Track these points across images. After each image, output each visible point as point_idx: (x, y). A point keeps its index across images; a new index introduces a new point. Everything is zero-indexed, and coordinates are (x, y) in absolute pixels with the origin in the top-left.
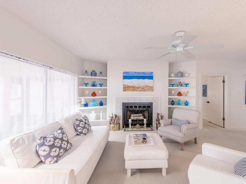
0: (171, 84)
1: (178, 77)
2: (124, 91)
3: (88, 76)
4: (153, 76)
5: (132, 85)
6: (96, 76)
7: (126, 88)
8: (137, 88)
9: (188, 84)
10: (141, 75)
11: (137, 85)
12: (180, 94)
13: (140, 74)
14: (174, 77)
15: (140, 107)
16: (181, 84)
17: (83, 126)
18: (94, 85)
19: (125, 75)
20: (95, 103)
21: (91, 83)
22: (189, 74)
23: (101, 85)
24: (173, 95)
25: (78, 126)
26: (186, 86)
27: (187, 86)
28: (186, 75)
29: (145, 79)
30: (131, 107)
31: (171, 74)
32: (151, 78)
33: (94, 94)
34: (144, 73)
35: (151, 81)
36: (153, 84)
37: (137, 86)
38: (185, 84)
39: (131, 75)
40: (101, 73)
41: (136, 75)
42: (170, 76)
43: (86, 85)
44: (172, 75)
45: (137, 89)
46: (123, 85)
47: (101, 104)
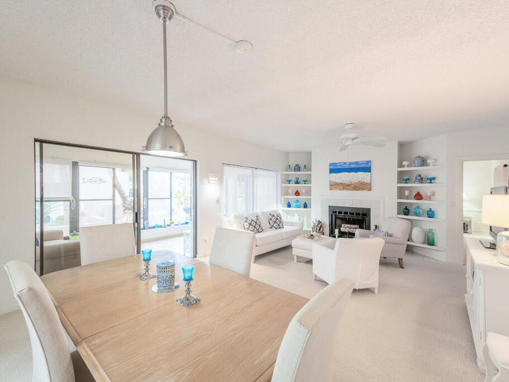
0: (403, 180)
1: (416, 166)
2: (330, 189)
3: (291, 171)
4: (370, 167)
5: (340, 182)
6: (299, 171)
7: (334, 186)
8: (348, 185)
9: (434, 179)
10: (352, 166)
11: (347, 181)
12: (419, 196)
13: (350, 165)
14: (408, 166)
15: (358, 214)
16: (421, 180)
17: (274, 220)
18: (297, 183)
19: (332, 167)
20: (298, 204)
21: (294, 180)
22: (436, 160)
23: (305, 182)
24: (407, 198)
25: (271, 219)
26: (431, 183)
27: (432, 181)
28: (429, 161)
29: (358, 172)
30: (340, 213)
31: (403, 161)
32: (368, 169)
33: (297, 193)
34: (356, 163)
35: (368, 175)
36: (371, 179)
37: (347, 183)
38: (428, 179)
39: (339, 167)
40: (305, 166)
41: (346, 166)
42: (400, 165)
43: (289, 182)
44: (405, 163)
45: (347, 187)
46: (330, 181)
47: (305, 206)
